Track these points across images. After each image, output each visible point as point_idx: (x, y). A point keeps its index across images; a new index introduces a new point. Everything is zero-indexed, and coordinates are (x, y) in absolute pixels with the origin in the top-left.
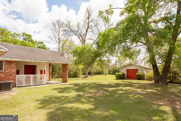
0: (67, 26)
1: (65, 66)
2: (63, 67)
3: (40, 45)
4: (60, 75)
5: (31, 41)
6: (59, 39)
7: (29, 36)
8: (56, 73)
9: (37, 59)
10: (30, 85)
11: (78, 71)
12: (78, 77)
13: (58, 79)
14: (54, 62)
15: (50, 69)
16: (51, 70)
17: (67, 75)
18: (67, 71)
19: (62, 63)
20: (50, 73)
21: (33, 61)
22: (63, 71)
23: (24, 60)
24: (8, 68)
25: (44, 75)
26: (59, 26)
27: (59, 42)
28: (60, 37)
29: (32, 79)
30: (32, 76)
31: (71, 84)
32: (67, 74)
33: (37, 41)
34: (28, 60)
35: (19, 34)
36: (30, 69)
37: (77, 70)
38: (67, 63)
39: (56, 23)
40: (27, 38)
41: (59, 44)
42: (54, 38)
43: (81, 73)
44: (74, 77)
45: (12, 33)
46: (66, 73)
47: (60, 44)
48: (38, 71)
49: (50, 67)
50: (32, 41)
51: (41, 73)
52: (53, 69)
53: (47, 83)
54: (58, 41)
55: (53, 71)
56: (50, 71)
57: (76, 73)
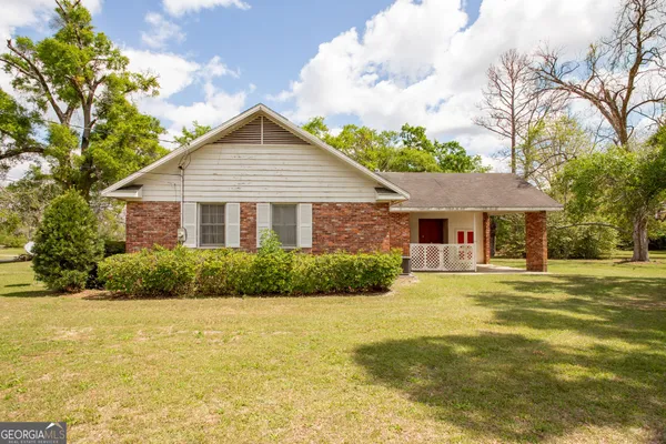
0: (545, 75)
1: (535, 219)
2: (527, 222)
3: (448, 153)
4: (520, 247)
5: (422, 146)
6: (513, 120)
7: (419, 132)
8: (505, 243)
9: (453, 203)
10: (438, 269)
11: (596, 236)
12: (599, 259)
13: (512, 260)
14: (499, 209)
15: (485, 229)
16: (488, 231)
17: (545, 249)
18: (542, 235)
19: (526, 209)
20: (485, 241)
21: (444, 209)
22: (530, 235)
23: (426, 210)
24: (395, 228)
25: (471, 245)
26: (511, 76)
27: (514, 130)
28: (516, 112)
29: (441, 255)
30: (441, 247)
31: (559, 277)
32: (545, 243)
33: (441, 143)
34: (433, 209)
35: (393, 133)
36: (433, 230)
37: (592, 229)
38: (542, 209)
39: (501, 67)
40: (414, 140)
41: (513, 139)
42: (494, 121)
43: (615, 242)
44: (581, 258)
45: (379, 133)
46: (541, 241)
47: (517, 137)
48: (452, 234)
49: (485, 221)
50: (425, 145)
51: (461, 240)
52: (493, 227)
53: (479, 270)
54: (509, 129)
55: (492, 235)
56: (485, 234)
57: (587, 239)
